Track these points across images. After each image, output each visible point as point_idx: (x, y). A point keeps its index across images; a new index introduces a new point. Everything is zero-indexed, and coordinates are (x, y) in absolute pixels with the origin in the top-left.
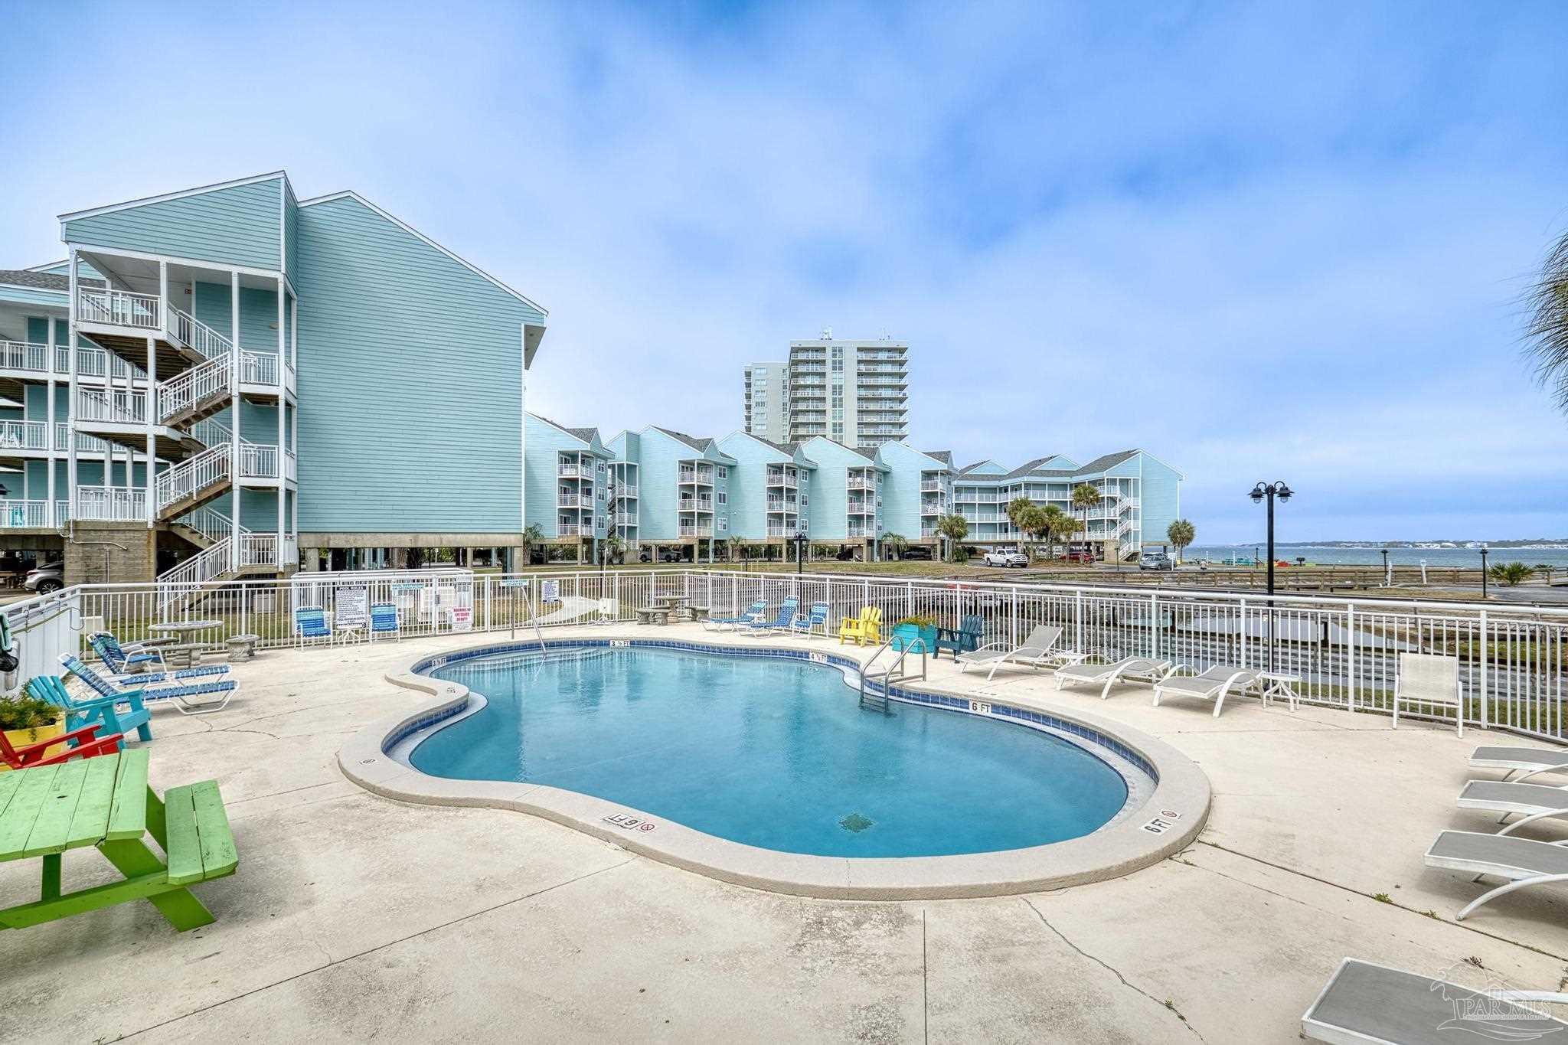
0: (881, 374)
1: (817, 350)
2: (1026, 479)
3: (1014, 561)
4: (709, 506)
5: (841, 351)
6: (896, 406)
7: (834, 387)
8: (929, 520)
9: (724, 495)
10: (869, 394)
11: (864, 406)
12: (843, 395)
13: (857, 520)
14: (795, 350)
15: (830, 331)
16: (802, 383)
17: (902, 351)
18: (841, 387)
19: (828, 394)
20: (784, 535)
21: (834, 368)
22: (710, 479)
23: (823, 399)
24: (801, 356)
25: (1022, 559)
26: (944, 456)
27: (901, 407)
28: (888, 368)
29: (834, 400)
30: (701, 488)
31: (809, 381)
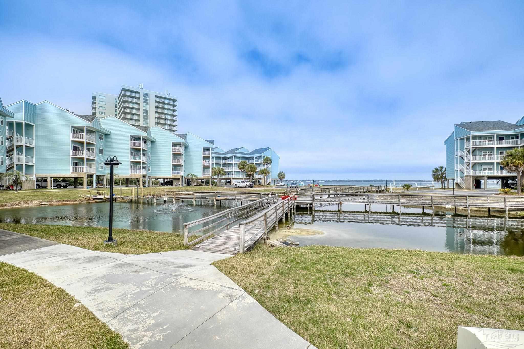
0: (166, 109)
1: (135, 93)
2: (235, 155)
3: (249, 185)
4: (93, 156)
5: (147, 95)
6: (172, 123)
7: (144, 110)
8: (205, 168)
9: (102, 150)
10: (160, 116)
11: (158, 121)
12: (148, 115)
13: (176, 167)
14: (124, 90)
15: (143, 85)
16: (128, 106)
17: (175, 101)
18: (147, 111)
19: (141, 113)
20: (141, 173)
21: (144, 102)
22: (94, 139)
23: (139, 115)
24: (127, 93)
25: (252, 184)
26: (212, 142)
27: (174, 124)
28: (169, 107)
29: (144, 116)
30: (88, 144)
31: (131, 105)
